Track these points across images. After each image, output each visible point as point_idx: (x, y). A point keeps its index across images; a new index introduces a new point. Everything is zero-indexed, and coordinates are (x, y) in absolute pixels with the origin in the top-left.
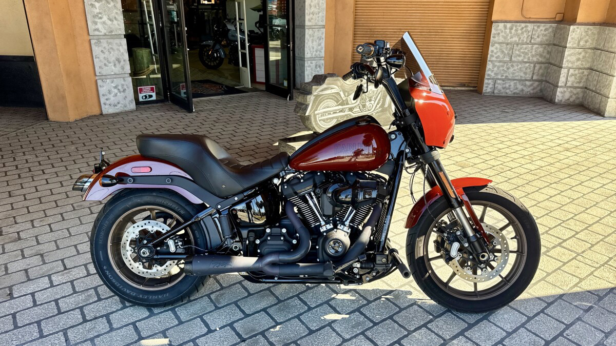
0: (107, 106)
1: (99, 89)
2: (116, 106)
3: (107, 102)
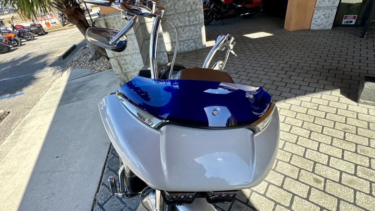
0: (314, 25)
1: (314, 15)
2: (320, 26)
3: (315, 23)
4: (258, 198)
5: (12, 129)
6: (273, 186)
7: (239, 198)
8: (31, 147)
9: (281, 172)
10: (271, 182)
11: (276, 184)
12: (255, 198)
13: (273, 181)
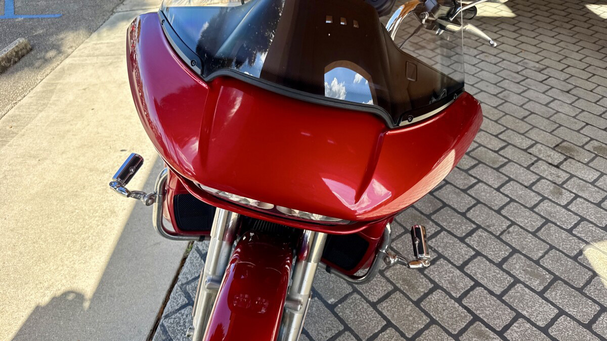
4: (529, 331)
5: (37, 79)
6: (569, 319)
7: (485, 320)
8: (73, 120)
9: (597, 299)
10: (567, 310)
11: (578, 318)
12: (521, 329)
13: (571, 309)
